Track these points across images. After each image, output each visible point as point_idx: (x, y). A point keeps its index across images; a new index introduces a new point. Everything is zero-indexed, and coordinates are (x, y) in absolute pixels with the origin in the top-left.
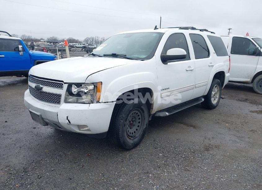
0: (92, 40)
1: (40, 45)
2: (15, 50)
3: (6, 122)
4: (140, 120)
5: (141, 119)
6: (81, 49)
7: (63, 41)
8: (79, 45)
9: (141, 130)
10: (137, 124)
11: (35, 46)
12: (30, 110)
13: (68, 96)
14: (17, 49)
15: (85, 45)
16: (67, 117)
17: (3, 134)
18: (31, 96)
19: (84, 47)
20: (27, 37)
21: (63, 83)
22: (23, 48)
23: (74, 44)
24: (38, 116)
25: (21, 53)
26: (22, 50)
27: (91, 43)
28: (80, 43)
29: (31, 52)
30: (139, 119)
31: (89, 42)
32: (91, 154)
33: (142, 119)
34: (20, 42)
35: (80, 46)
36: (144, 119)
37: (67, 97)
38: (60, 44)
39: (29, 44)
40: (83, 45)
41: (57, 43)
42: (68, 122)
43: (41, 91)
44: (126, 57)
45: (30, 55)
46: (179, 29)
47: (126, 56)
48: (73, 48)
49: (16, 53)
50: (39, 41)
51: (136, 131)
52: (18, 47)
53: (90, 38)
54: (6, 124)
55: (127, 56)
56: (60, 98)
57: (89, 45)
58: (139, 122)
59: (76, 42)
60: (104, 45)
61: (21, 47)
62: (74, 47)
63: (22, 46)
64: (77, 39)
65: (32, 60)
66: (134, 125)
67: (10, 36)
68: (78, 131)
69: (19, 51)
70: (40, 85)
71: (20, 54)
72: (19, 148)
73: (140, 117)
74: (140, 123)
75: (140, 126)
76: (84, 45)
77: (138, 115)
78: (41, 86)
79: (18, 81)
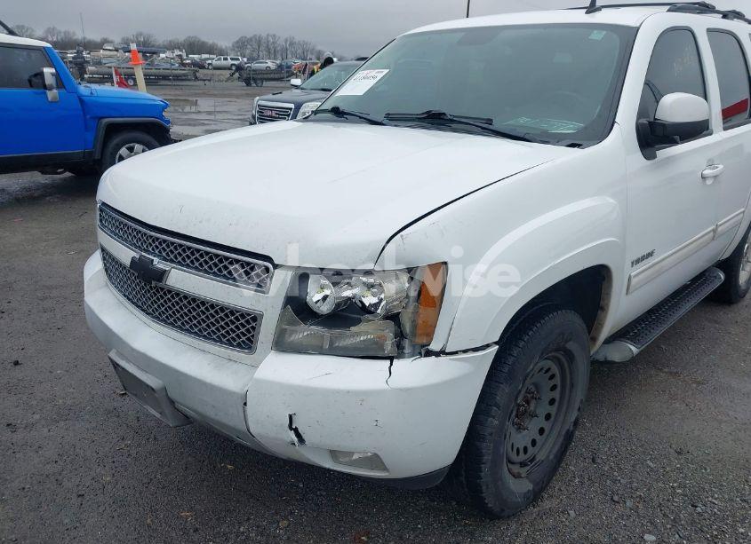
0: (256, 46)
1: (104, 61)
2: (30, 81)
3: (16, 363)
4: (556, 394)
5: (559, 389)
6: (228, 73)
7: (171, 46)
8: (219, 59)
9: (555, 432)
10: (543, 409)
11: (88, 62)
12: (113, 355)
13: (291, 323)
14: (36, 80)
15: (238, 59)
16: (291, 417)
17: (8, 425)
18: (112, 287)
19: (239, 68)
20: (62, 34)
21: (270, 266)
22: (57, 76)
23: (204, 56)
24: (153, 389)
25: (52, 94)
26: (55, 86)
27: (255, 55)
28: (221, 53)
29: (84, 89)
30: (553, 388)
31: (248, 52)
32: (367, 534)
33: (563, 387)
34: (45, 56)
35: (223, 63)
36: (572, 385)
37: (284, 327)
38: (162, 55)
39: (70, 55)
40: (232, 59)
41: (154, 53)
42: (296, 439)
43: (160, 285)
44: (491, 127)
45: (81, 99)
46: (668, 11)
47: (490, 121)
48: (205, 71)
49: (36, 93)
50: (98, 46)
51: (538, 438)
52: (41, 74)
53: (251, 39)
54: (18, 373)
55: (496, 126)
56: (253, 328)
57: (251, 60)
58: (552, 402)
59: (211, 50)
60: (373, 73)
61: (53, 74)
62: (203, 67)
63: (53, 70)
64: (211, 42)
65: (88, 117)
66: (534, 415)
67: (11, 32)
68: (328, 464)
69: (45, 87)
70: (156, 260)
71: (50, 99)
72: (75, 501)
73: (557, 380)
74: (556, 403)
75: (552, 419)
76: (236, 62)
77: (550, 374)
78: (158, 263)
79: (45, 186)
